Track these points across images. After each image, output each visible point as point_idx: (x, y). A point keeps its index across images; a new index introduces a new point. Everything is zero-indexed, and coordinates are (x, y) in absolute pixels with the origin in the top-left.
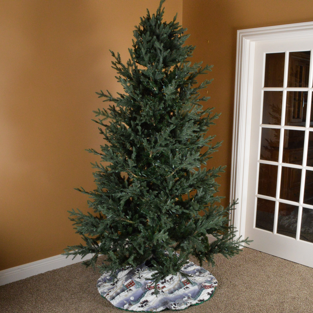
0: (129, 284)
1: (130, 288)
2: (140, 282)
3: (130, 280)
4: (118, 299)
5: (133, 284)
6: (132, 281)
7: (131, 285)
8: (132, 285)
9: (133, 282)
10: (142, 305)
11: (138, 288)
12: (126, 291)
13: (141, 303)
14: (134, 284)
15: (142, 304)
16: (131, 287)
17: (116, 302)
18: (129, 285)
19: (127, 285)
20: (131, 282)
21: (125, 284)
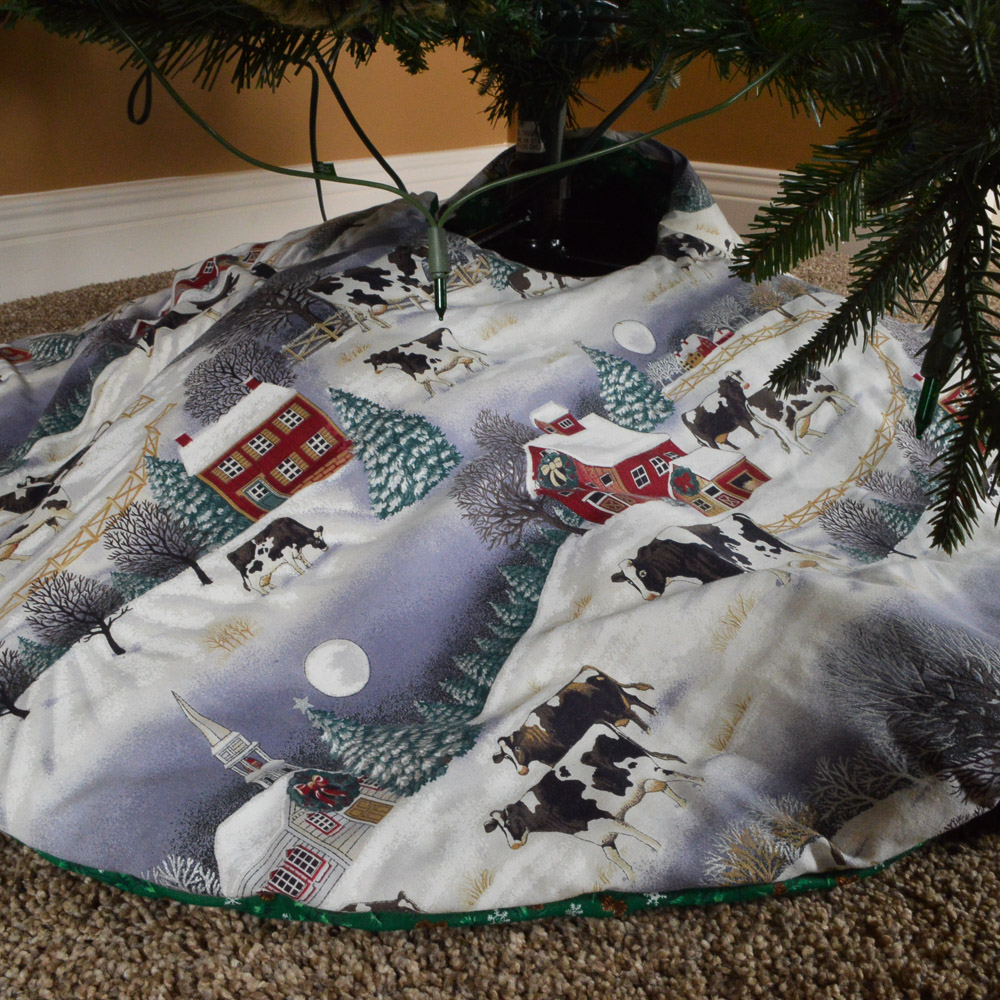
0: (259, 448)
1: (273, 503)
2: (420, 422)
3: (267, 398)
4: (87, 707)
5: (316, 446)
6: (296, 401)
7: (287, 471)
8: (315, 469)
9: (315, 421)
10: (538, 770)
11: (408, 499)
12: (215, 561)
13: (522, 747)
14: (340, 448)
15: (552, 755)
16: (289, 489)
17: (47, 763)
18: (263, 466)
19: (234, 469)
20: (290, 422)
21: (196, 457)
